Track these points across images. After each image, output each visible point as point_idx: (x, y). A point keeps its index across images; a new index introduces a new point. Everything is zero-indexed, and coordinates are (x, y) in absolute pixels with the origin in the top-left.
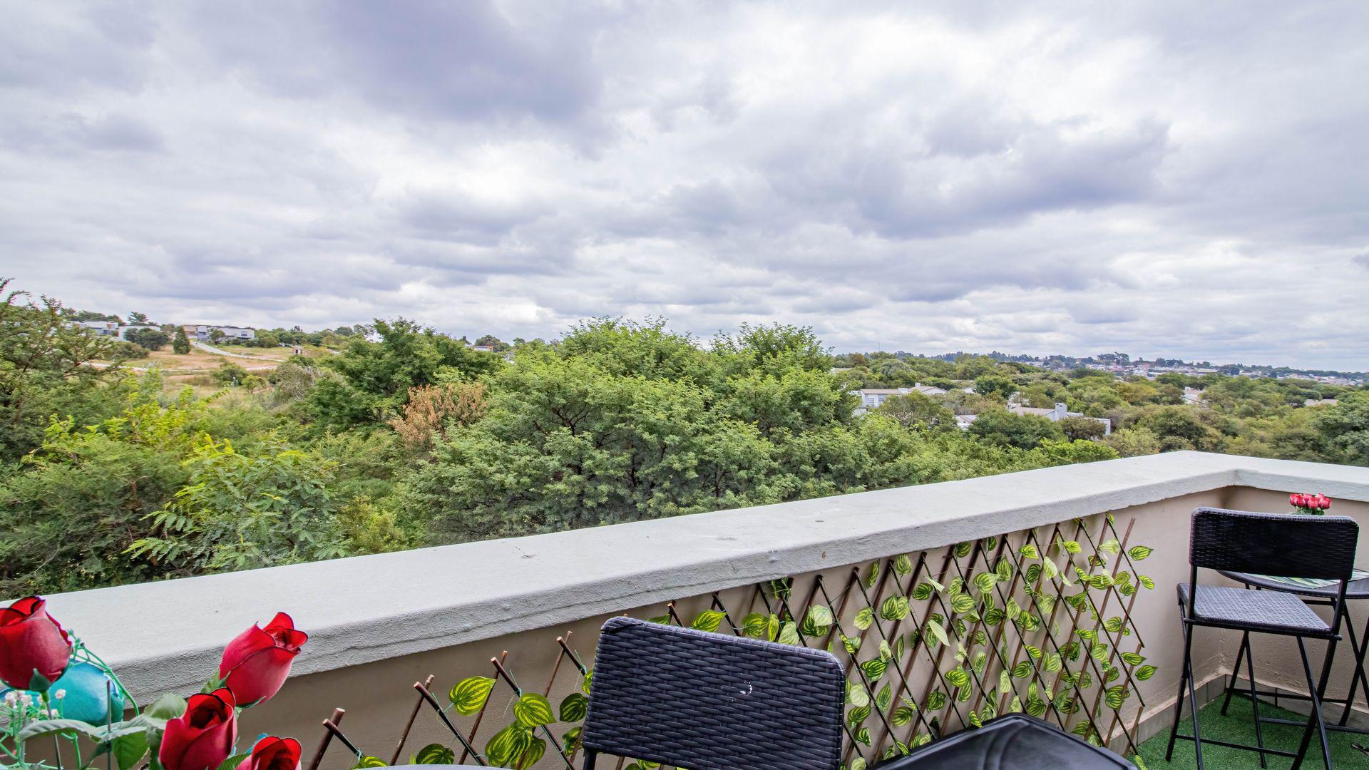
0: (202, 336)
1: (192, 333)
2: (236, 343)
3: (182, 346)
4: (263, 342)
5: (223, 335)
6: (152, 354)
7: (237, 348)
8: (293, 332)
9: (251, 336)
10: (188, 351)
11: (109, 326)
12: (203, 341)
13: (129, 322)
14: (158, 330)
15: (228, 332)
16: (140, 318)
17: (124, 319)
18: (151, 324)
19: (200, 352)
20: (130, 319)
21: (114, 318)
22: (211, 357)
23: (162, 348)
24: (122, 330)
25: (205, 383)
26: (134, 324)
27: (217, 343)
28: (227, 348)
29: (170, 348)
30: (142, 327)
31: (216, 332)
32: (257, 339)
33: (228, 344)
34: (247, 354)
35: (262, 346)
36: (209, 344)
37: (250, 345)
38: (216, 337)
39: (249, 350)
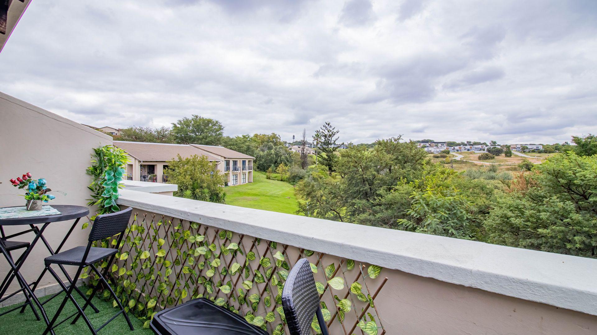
0: (518, 149)
1: (515, 148)
2: (533, 151)
3: (508, 154)
4: (547, 150)
5: (527, 148)
6: (496, 157)
7: (534, 154)
8: (563, 145)
9: (541, 148)
10: (510, 156)
11: (482, 147)
12: (518, 151)
13: (490, 145)
14: (499, 147)
15: (529, 147)
16: (494, 143)
17: (488, 144)
18: (498, 145)
19: (516, 156)
20: (490, 144)
21: (484, 144)
22: (520, 158)
23: (500, 155)
24: (486, 148)
25: (515, 169)
26: (492, 145)
27: (524, 152)
28: (528, 154)
29: (503, 155)
30: (493, 147)
31: (524, 147)
32: (544, 149)
33: (529, 152)
34: (538, 157)
35: (546, 153)
36: (521, 152)
37: (540, 152)
38: (524, 149)
39: (539, 155)
